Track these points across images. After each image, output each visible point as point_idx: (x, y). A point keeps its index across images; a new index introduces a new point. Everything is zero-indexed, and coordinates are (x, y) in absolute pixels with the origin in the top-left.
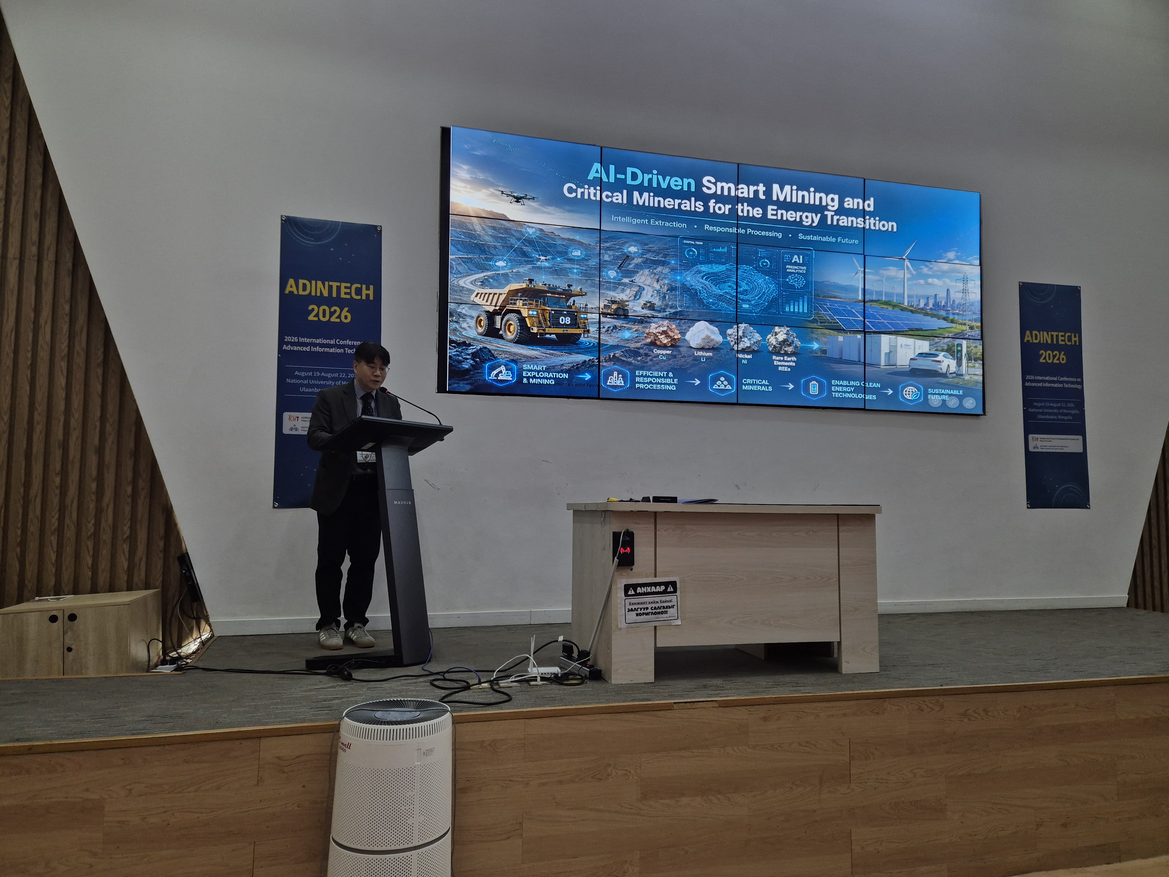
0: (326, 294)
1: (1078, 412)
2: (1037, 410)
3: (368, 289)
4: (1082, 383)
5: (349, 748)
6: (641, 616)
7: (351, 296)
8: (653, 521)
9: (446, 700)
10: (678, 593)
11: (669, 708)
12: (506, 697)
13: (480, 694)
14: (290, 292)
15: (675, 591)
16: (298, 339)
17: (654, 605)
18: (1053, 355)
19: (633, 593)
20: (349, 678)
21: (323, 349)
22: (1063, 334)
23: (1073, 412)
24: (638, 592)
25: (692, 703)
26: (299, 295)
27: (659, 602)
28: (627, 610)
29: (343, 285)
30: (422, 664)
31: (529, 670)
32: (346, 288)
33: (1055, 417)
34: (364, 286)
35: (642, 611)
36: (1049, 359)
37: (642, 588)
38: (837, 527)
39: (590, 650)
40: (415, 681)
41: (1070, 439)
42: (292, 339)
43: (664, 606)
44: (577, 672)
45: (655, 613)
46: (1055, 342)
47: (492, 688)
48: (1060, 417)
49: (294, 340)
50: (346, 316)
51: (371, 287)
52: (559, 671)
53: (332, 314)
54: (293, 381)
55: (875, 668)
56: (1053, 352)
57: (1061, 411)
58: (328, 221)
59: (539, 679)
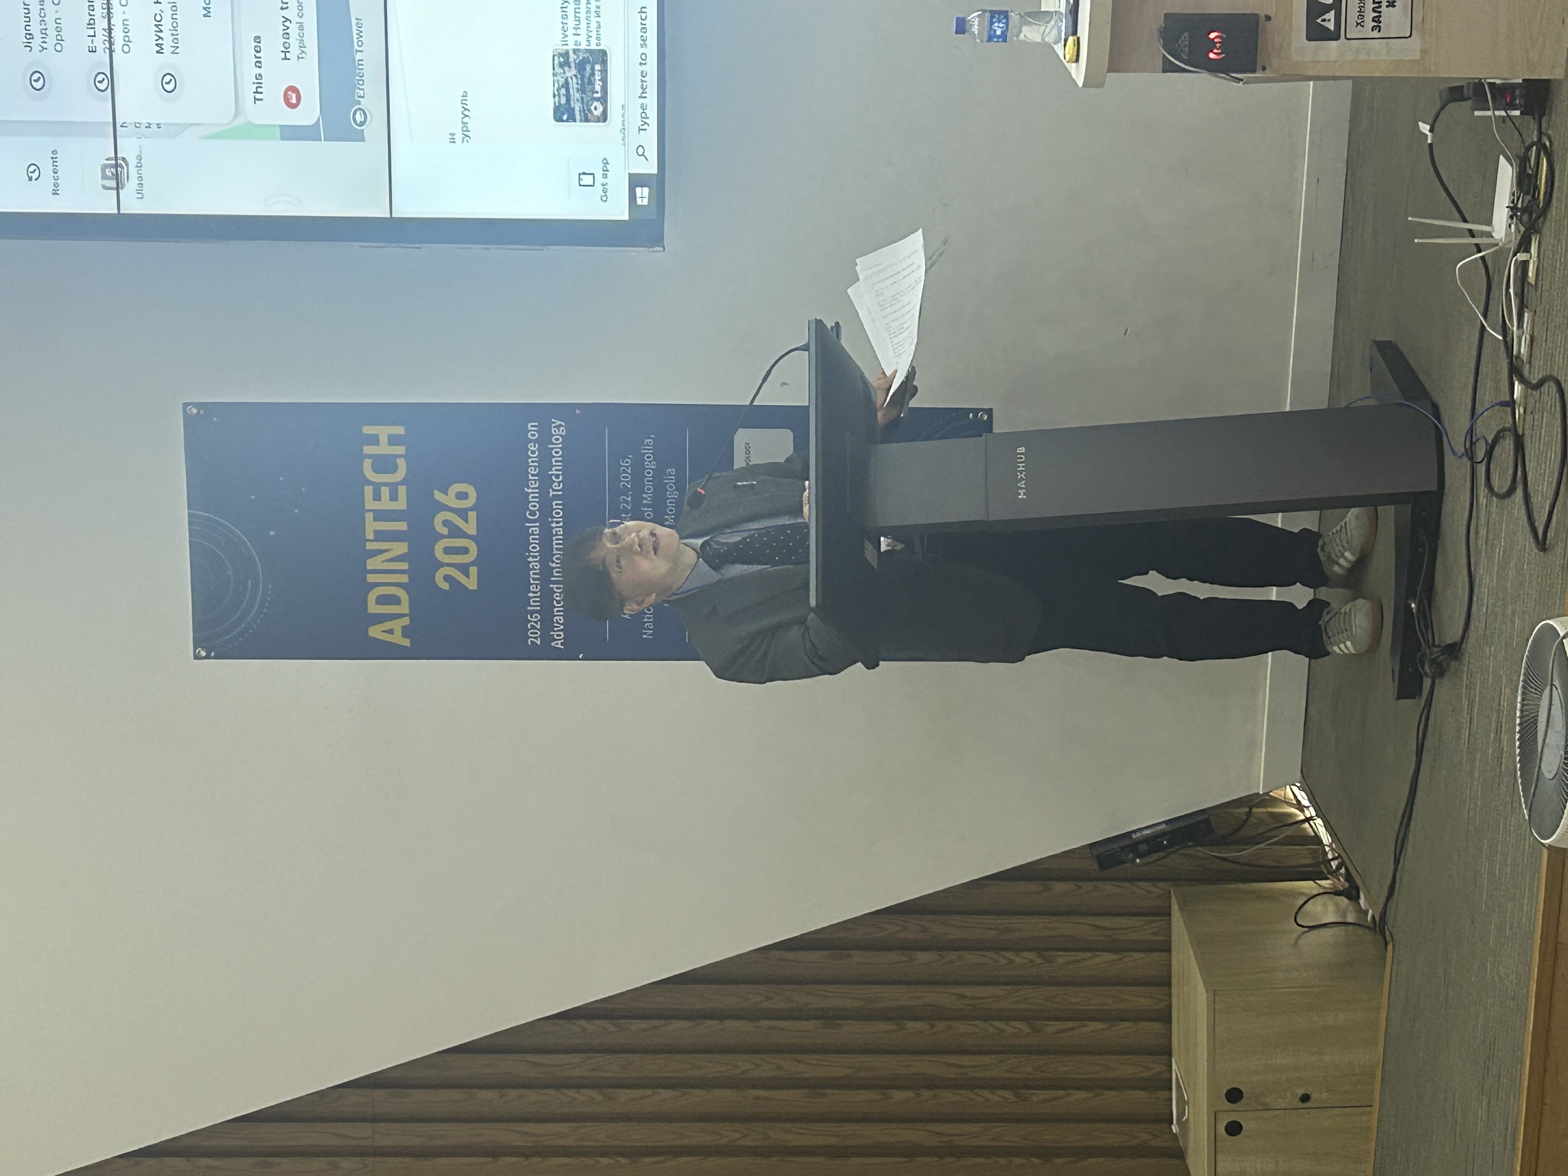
0: (401, 548)
3: (374, 440)
7: (402, 483)
14: (404, 635)
16: (532, 613)
19: (1331, 15)
26: (411, 615)
28: (1375, 34)
29: (370, 503)
32: (377, 497)
34: (368, 450)
42: (533, 627)
49: (535, 623)
50: (459, 496)
51: (368, 430)
58: (191, 543)
59: (1521, 257)
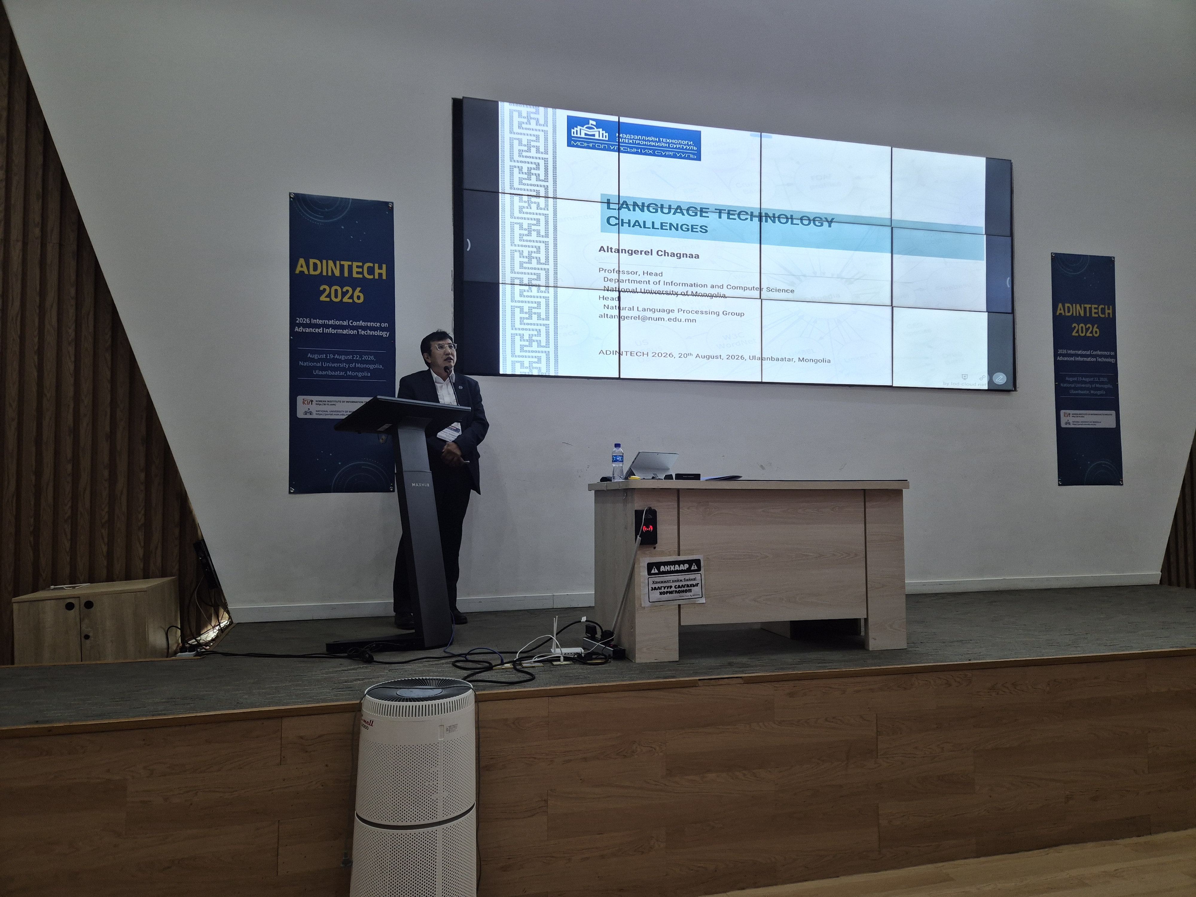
0: (337, 273)
1: (1111, 387)
2: (1069, 385)
3: (380, 268)
4: (1115, 357)
5: (372, 725)
6: (664, 594)
7: (363, 276)
8: (676, 499)
9: (469, 679)
10: (702, 572)
11: (693, 684)
12: (530, 676)
13: (503, 673)
14: (300, 272)
15: (699, 569)
16: (310, 321)
17: (677, 584)
18: (1086, 328)
19: (656, 571)
20: (370, 661)
21: (336, 330)
22: (1096, 306)
23: (1106, 386)
24: (661, 570)
25: (717, 680)
26: (309, 275)
27: (683, 581)
28: (650, 589)
29: (355, 264)
30: (444, 647)
31: (552, 650)
32: (358, 267)
33: (1088, 392)
34: (376, 266)
35: (666, 590)
36: (1082, 332)
37: (666, 566)
38: (863, 504)
39: (614, 629)
40: (436, 662)
41: (1103, 415)
42: (304, 320)
43: (688, 585)
44: (600, 652)
45: (679, 592)
46: (1088, 315)
47: (515, 668)
48: (1092, 392)
49: (306, 321)
50: (358, 296)
51: (384, 266)
52: (583, 651)
53: (344, 294)
54: (306, 364)
55: (903, 645)
56: (1086, 326)
57: (1094, 386)
58: (338, 198)
59: (562, 659)
